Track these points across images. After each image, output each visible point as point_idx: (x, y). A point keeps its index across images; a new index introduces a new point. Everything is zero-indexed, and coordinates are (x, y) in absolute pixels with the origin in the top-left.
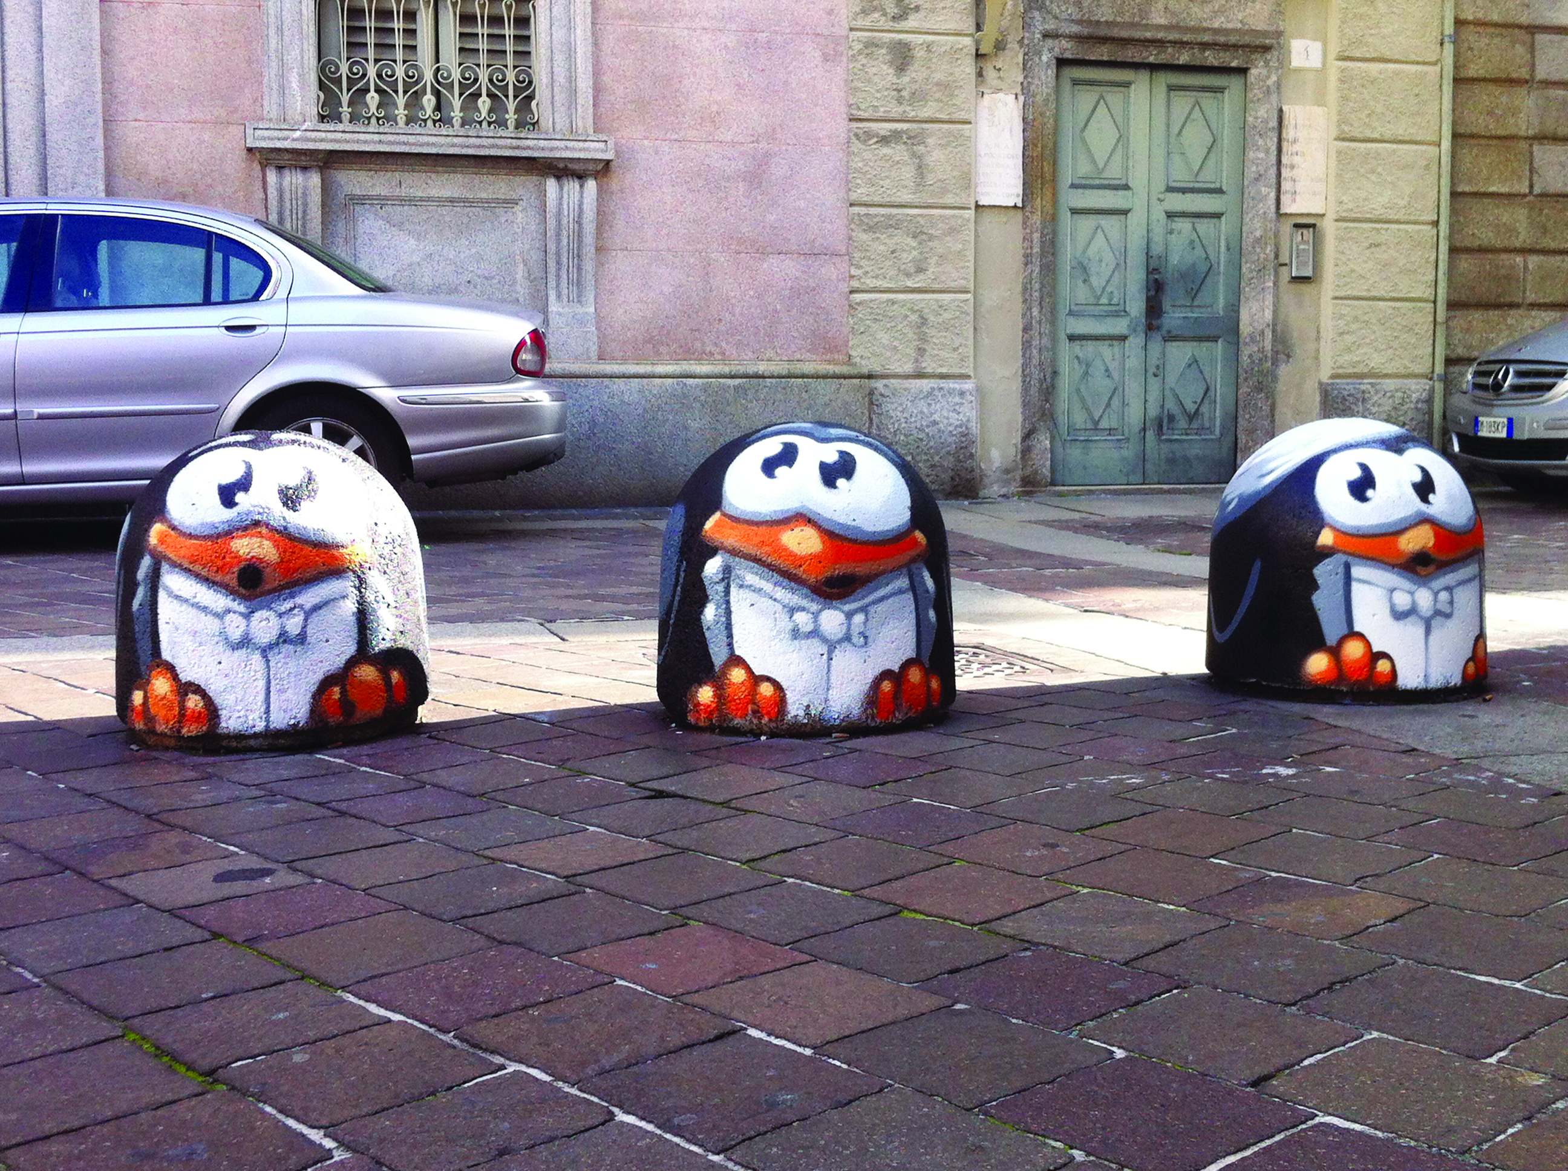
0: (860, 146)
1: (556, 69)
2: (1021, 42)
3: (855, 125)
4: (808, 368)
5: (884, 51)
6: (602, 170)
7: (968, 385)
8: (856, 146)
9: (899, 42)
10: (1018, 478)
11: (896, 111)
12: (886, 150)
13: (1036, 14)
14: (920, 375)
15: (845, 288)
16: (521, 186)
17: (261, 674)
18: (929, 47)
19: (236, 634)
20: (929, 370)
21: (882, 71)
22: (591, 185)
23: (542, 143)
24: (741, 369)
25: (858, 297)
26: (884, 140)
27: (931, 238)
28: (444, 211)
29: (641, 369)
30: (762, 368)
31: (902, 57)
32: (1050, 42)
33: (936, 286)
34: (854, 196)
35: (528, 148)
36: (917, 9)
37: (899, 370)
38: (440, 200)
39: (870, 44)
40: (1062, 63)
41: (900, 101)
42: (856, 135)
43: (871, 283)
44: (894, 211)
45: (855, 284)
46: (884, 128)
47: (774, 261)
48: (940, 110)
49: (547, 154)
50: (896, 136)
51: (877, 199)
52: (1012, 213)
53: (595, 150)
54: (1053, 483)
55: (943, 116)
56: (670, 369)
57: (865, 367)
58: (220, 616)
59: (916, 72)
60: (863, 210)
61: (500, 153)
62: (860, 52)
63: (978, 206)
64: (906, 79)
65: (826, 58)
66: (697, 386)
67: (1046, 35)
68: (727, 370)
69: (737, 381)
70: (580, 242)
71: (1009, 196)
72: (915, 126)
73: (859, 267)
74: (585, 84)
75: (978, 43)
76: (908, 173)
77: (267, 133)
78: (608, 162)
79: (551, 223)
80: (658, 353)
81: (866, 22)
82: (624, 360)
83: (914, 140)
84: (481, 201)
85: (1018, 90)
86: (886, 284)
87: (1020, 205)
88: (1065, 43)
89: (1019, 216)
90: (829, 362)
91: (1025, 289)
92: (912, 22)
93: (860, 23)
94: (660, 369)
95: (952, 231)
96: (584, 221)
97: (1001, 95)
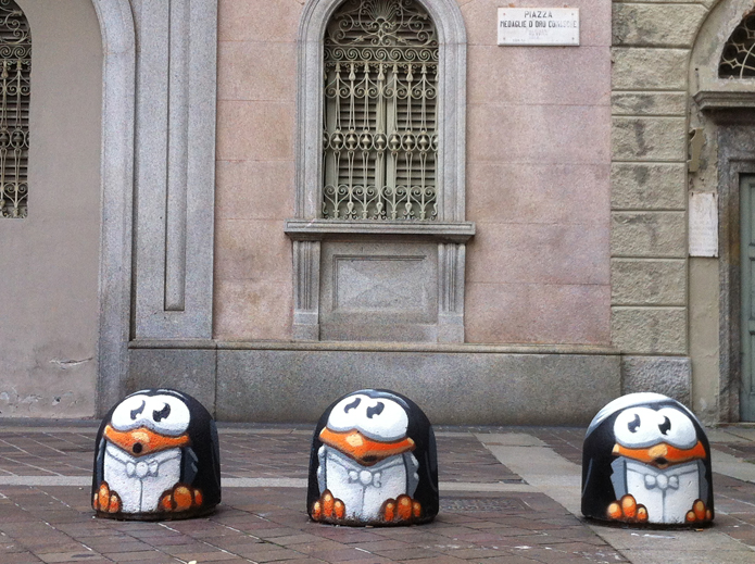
0: (617, 224)
1: (446, 188)
2: (716, 164)
3: (614, 213)
4: (585, 349)
5: (631, 172)
6: (469, 241)
7: (684, 360)
8: (616, 224)
9: (641, 167)
10: (718, 416)
11: (639, 204)
12: (634, 227)
13: (726, 149)
14: (654, 354)
15: (607, 303)
16: (425, 250)
17: (139, 489)
18: (659, 169)
19: (131, 471)
20: (660, 351)
21: (631, 183)
22: (462, 248)
23: (436, 227)
24: (545, 349)
25: (616, 308)
26: (631, 221)
27: (661, 275)
28: (385, 263)
29: (488, 348)
30: (557, 348)
31: (642, 175)
32: (734, 165)
33: (663, 302)
34: (613, 252)
35: (429, 229)
36: (652, 148)
37: (642, 351)
38: (382, 257)
39: (624, 169)
40: (742, 175)
41: (641, 199)
42: (615, 219)
43: (624, 301)
44: (638, 260)
45: (614, 301)
46: (632, 214)
47: (567, 288)
48: (666, 204)
49: (439, 232)
50: (639, 218)
51: (627, 253)
52: (712, 261)
53: (466, 230)
54: (740, 421)
55: (667, 207)
56: (504, 348)
57: (621, 348)
58: (125, 464)
59: (651, 183)
60: (620, 260)
61: (413, 232)
62: (618, 173)
63: (690, 257)
64: (645, 187)
65: (597, 177)
66: (520, 358)
67: (731, 160)
68: (537, 349)
69: (543, 356)
70: (456, 278)
71: (709, 251)
72: (650, 213)
73: (616, 291)
74: (461, 194)
75: (688, 165)
76: (647, 239)
77: (294, 225)
78: (473, 236)
79: (441, 268)
80: (499, 339)
81: (622, 157)
82: (479, 344)
83: (649, 221)
84: (404, 257)
85: (715, 191)
86: (634, 302)
87: (717, 256)
88: (743, 165)
89: (717, 263)
90: (598, 346)
91: (721, 305)
92: (649, 156)
93: (618, 157)
94: (499, 348)
95: (674, 271)
96: (459, 267)
97: (704, 194)
